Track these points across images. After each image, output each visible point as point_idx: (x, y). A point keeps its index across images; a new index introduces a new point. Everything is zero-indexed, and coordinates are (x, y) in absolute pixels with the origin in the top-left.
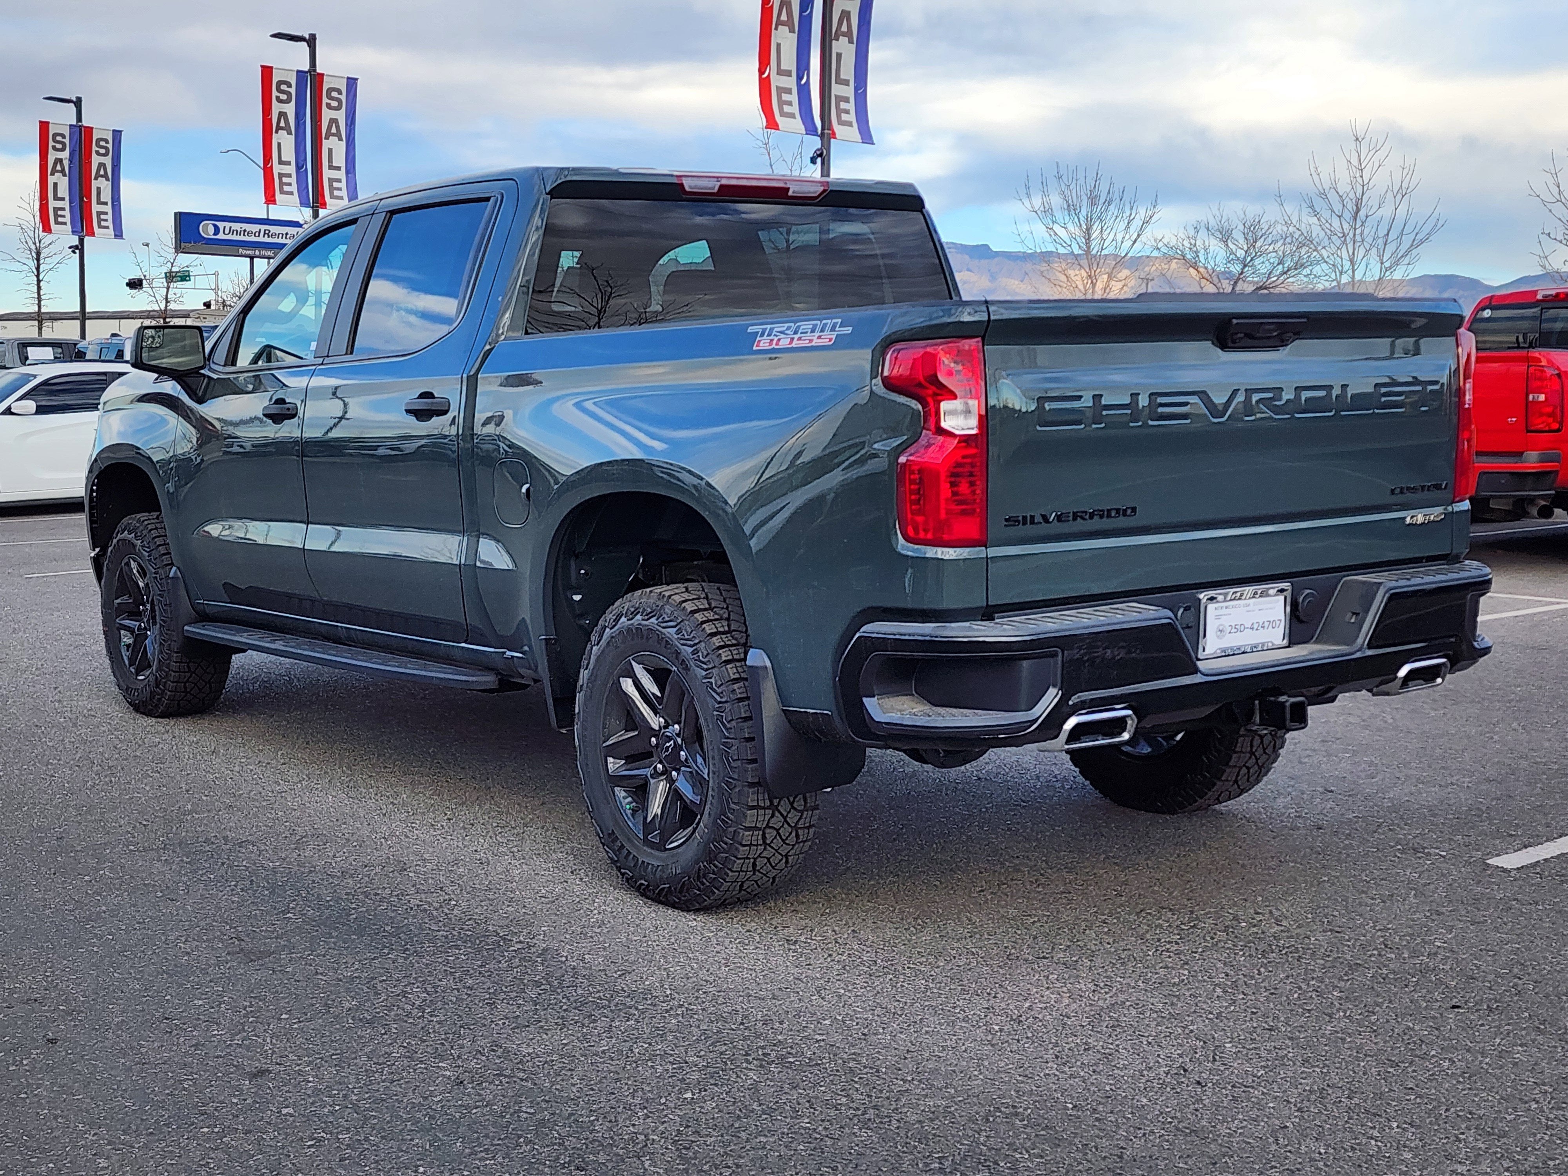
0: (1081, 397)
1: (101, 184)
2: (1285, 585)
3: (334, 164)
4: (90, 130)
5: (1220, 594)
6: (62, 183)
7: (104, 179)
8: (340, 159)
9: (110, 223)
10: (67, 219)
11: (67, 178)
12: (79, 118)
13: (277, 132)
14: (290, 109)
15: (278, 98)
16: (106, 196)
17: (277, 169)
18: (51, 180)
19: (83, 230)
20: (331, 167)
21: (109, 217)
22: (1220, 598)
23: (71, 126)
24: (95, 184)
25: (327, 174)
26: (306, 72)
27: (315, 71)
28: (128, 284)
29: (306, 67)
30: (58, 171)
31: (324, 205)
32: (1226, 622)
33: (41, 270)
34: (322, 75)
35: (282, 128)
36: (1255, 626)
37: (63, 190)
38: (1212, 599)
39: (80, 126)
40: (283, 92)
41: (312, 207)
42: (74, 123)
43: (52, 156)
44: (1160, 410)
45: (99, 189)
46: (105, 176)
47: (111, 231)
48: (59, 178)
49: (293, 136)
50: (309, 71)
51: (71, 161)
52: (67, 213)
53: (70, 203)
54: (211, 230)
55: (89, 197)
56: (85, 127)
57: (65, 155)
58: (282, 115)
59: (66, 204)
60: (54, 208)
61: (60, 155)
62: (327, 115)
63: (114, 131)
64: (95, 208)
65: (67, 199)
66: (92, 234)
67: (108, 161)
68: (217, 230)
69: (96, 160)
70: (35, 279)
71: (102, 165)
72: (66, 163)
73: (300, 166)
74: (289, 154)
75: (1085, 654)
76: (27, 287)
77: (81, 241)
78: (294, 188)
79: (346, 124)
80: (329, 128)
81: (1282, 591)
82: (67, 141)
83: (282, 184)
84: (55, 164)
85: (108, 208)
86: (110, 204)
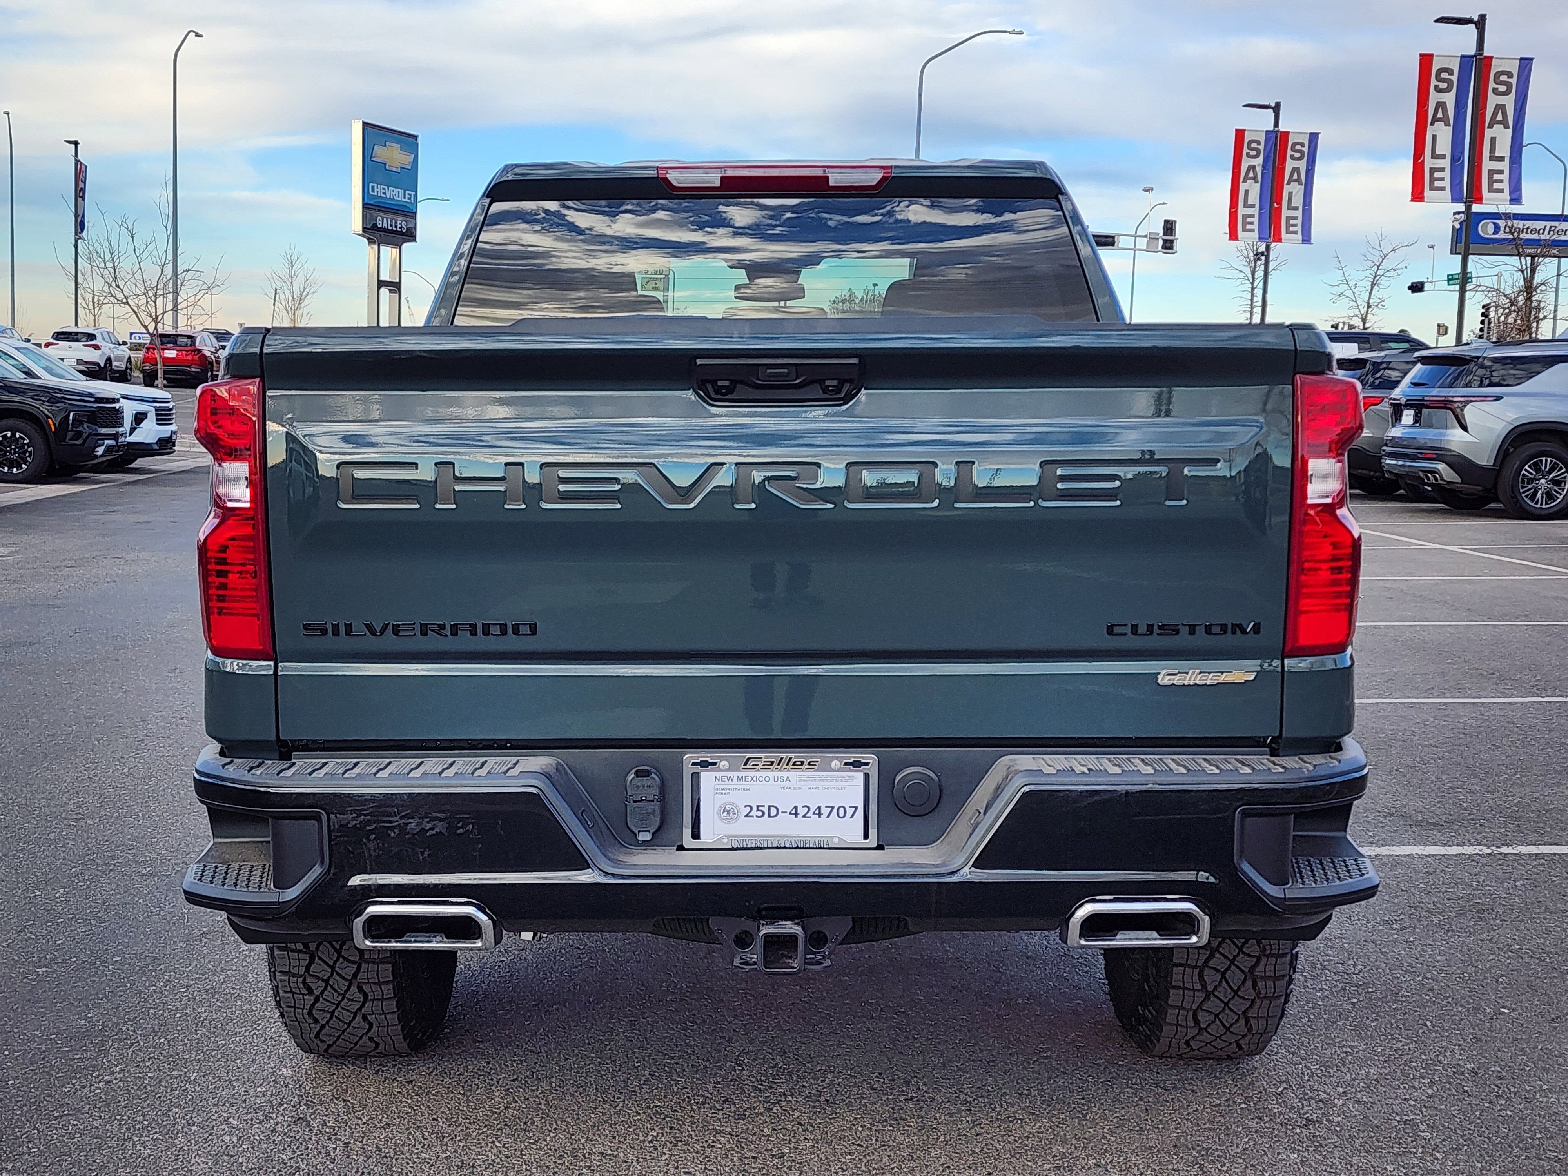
0: (416, 465)
1: (1293, 191)
2: (870, 757)
3: (1497, 155)
4: (1286, 135)
5: (722, 759)
6: (1252, 190)
7: (1297, 183)
8: (1504, 149)
9: (1299, 229)
10: (1256, 226)
11: (1259, 185)
12: (1276, 124)
13: (1432, 124)
14: (1450, 99)
15: (1436, 87)
16: (1298, 201)
17: (1429, 163)
18: (1243, 187)
19: (1270, 236)
20: (1493, 158)
21: (1299, 222)
22: (724, 764)
23: (1267, 132)
24: (1286, 189)
25: (1487, 165)
26: (1472, 57)
27: (1481, 54)
28: (1409, 288)
29: (1472, 51)
30: (1250, 179)
31: (1479, 200)
32: (740, 800)
33: (1256, 276)
34: (1491, 58)
35: (1439, 120)
36: (802, 811)
37: (1254, 197)
38: (704, 764)
39: (1277, 132)
40: (1443, 80)
41: (1465, 203)
42: (1271, 128)
43: (1245, 163)
44: (562, 488)
45: (1290, 194)
46: (1298, 180)
47: (1299, 236)
48: (1251, 185)
49: (1451, 128)
50: (1475, 56)
51: (1264, 167)
52: (1256, 220)
53: (1261, 208)
54: (1491, 228)
55: (1280, 203)
56: (1282, 132)
57: (1259, 161)
58: (1440, 105)
59: (1255, 211)
60: (1243, 215)
61: (1254, 162)
62: (1492, 101)
63: (1311, 134)
64: (1285, 213)
65: (1257, 206)
66: (1280, 240)
67: (1302, 165)
68: (1497, 228)
69: (1290, 164)
70: (1250, 286)
71: (1296, 170)
72: (1259, 170)
73: (1456, 158)
74: (1444, 146)
75: (369, 823)
76: (1241, 295)
77: (1268, 248)
78: (1447, 183)
79: (1515, 110)
80: (1495, 114)
81: (857, 764)
82: (1262, 147)
83: (1432, 180)
84: (1248, 171)
85: (1299, 213)
86: (1301, 209)
